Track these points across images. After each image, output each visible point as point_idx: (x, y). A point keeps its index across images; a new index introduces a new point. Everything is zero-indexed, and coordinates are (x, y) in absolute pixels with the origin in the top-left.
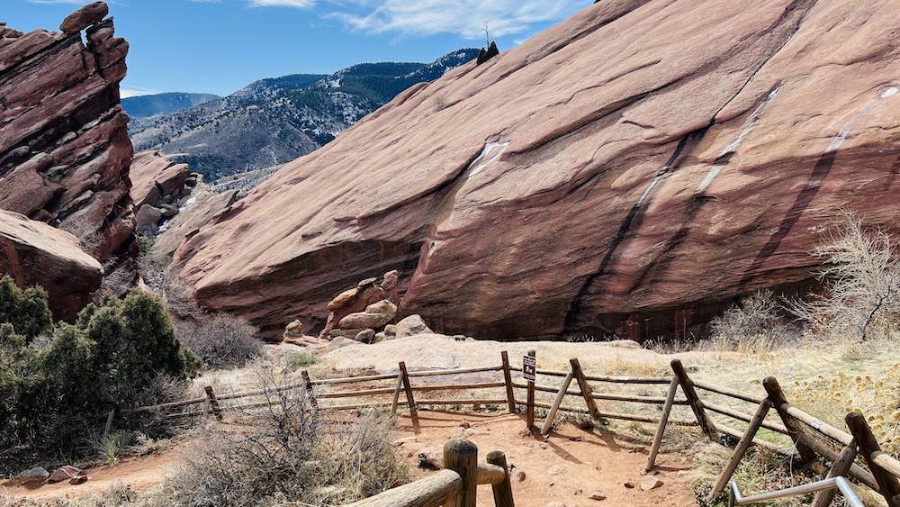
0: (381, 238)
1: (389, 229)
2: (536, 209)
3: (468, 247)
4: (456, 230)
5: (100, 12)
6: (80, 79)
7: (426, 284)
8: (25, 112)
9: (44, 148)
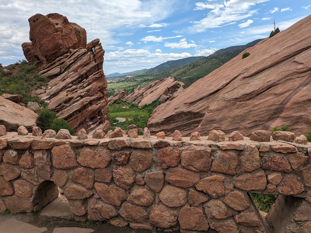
0: (192, 111)
1: (196, 108)
2: (242, 102)
3: (216, 117)
4: (214, 109)
5: (96, 42)
6: (88, 63)
7: (200, 130)
8: (73, 74)
9: (77, 85)
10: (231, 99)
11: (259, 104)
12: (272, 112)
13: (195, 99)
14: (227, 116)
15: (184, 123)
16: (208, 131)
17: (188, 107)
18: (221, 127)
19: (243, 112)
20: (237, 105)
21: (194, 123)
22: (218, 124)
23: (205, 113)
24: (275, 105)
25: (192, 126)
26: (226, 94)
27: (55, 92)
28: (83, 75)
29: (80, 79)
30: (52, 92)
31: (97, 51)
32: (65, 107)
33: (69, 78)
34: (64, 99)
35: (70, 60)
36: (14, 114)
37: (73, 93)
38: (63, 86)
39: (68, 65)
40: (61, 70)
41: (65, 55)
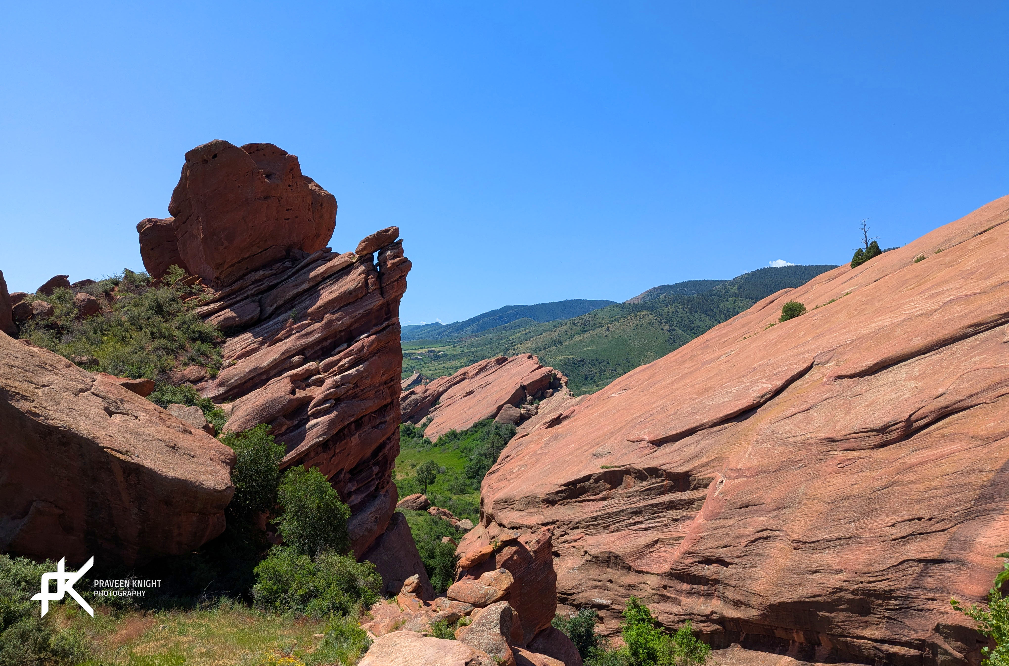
0: (663, 467)
1: (677, 457)
2: (856, 454)
3: (760, 494)
4: (749, 468)
5: (390, 236)
6: (360, 296)
7: (704, 534)
8: (309, 325)
9: (318, 358)
10: (812, 441)
11: (921, 464)
12: (975, 494)
13: (670, 429)
14: (805, 494)
15: (633, 506)
16: (737, 538)
17: (646, 452)
18: (785, 528)
19: (864, 484)
20: (837, 462)
21: (671, 505)
22: (773, 517)
23: (713, 479)
24: (981, 470)
25: (665, 517)
26: (783, 422)
27: (244, 376)
28: (341, 331)
29: (329, 341)
30: (235, 376)
31: (389, 263)
32: (284, 429)
33: (294, 336)
34: (284, 401)
35: (299, 281)
36: (170, 444)
37: (309, 386)
38: (275, 360)
39: (289, 295)
40: (262, 311)
41: (278, 264)
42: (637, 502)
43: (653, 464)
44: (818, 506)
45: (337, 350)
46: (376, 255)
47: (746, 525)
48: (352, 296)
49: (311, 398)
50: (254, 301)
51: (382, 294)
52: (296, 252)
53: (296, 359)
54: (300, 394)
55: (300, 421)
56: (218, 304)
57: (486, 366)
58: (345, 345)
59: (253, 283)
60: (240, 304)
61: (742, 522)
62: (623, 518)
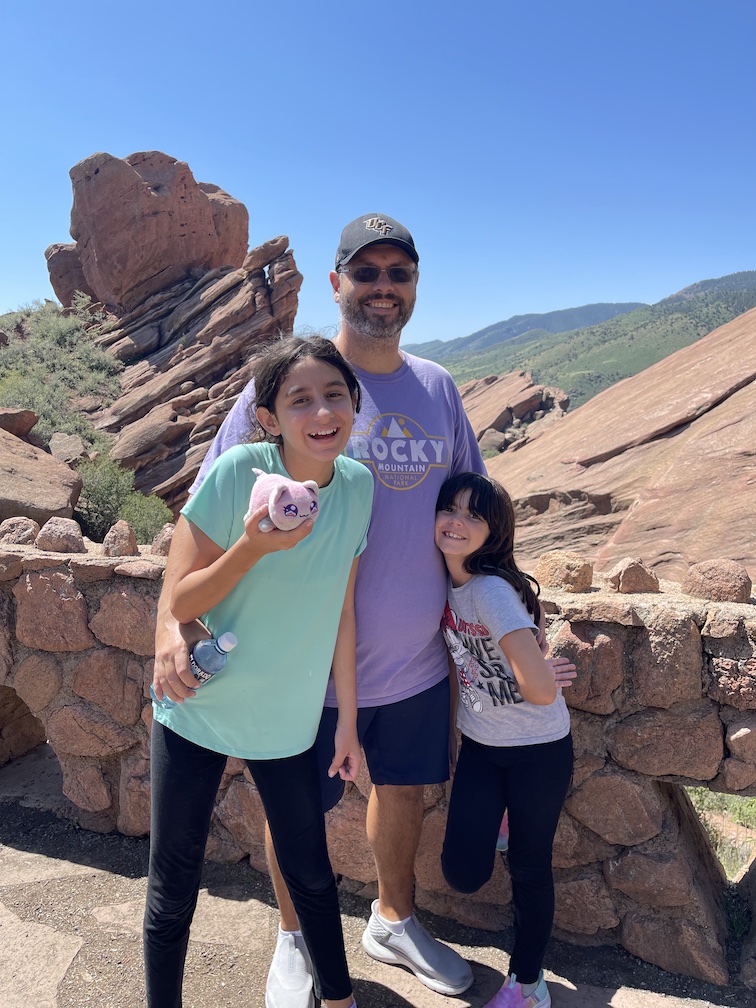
0: (586, 490)
1: (600, 479)
3: (668, 515)
4: (664, 488)
5: (278, 248)
6: (248, 315)
7: (613, 557)
8: (199, 349)
9: (208, 385)
10: (729, 456)
13: (601, 449)
14: (711, 514)
15: (556, 531)
17: (574, 474)
18: (686, 550)
20: (748, 478)
21: (592, 530)
22: (677, 539)
23: (633, 500)
25: (585, 542)
26: (710, 437)
27: (136, 404)
28: (230, 355)
29: (220, 366)
30: (127, 405)
31: (277, 278)
32: (165, 455)
33: (183, 362)
34: (163, 428)
35: (192, 303)
36: (7, 469)
37: (194, 412)
38: (165, 387)
39: (183, 319)
40: (161, 336)
41: (177, 286)
42: (560, 527)
43: (576, 486)
44: (718, 526)
45: (227, 375)
46: (266, 269)
47: (650, 549)
48: (239, 316)
49: (194, 424)
50: (152, 327)
51: (272, 313)
52: (196, 271)
53: (184, 385)
54: (182, 420)
55: (183, 448)
56: (119, 331)
57: (474, 387)
58: (235, 369)
59: (152, 307)
60: (139, 331)
61: (648, 545)
62: (546, 544)
